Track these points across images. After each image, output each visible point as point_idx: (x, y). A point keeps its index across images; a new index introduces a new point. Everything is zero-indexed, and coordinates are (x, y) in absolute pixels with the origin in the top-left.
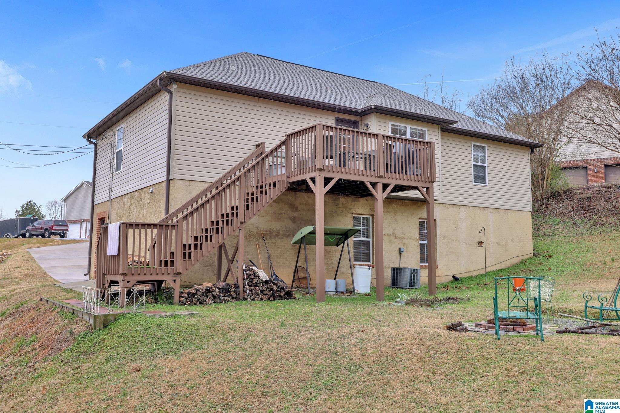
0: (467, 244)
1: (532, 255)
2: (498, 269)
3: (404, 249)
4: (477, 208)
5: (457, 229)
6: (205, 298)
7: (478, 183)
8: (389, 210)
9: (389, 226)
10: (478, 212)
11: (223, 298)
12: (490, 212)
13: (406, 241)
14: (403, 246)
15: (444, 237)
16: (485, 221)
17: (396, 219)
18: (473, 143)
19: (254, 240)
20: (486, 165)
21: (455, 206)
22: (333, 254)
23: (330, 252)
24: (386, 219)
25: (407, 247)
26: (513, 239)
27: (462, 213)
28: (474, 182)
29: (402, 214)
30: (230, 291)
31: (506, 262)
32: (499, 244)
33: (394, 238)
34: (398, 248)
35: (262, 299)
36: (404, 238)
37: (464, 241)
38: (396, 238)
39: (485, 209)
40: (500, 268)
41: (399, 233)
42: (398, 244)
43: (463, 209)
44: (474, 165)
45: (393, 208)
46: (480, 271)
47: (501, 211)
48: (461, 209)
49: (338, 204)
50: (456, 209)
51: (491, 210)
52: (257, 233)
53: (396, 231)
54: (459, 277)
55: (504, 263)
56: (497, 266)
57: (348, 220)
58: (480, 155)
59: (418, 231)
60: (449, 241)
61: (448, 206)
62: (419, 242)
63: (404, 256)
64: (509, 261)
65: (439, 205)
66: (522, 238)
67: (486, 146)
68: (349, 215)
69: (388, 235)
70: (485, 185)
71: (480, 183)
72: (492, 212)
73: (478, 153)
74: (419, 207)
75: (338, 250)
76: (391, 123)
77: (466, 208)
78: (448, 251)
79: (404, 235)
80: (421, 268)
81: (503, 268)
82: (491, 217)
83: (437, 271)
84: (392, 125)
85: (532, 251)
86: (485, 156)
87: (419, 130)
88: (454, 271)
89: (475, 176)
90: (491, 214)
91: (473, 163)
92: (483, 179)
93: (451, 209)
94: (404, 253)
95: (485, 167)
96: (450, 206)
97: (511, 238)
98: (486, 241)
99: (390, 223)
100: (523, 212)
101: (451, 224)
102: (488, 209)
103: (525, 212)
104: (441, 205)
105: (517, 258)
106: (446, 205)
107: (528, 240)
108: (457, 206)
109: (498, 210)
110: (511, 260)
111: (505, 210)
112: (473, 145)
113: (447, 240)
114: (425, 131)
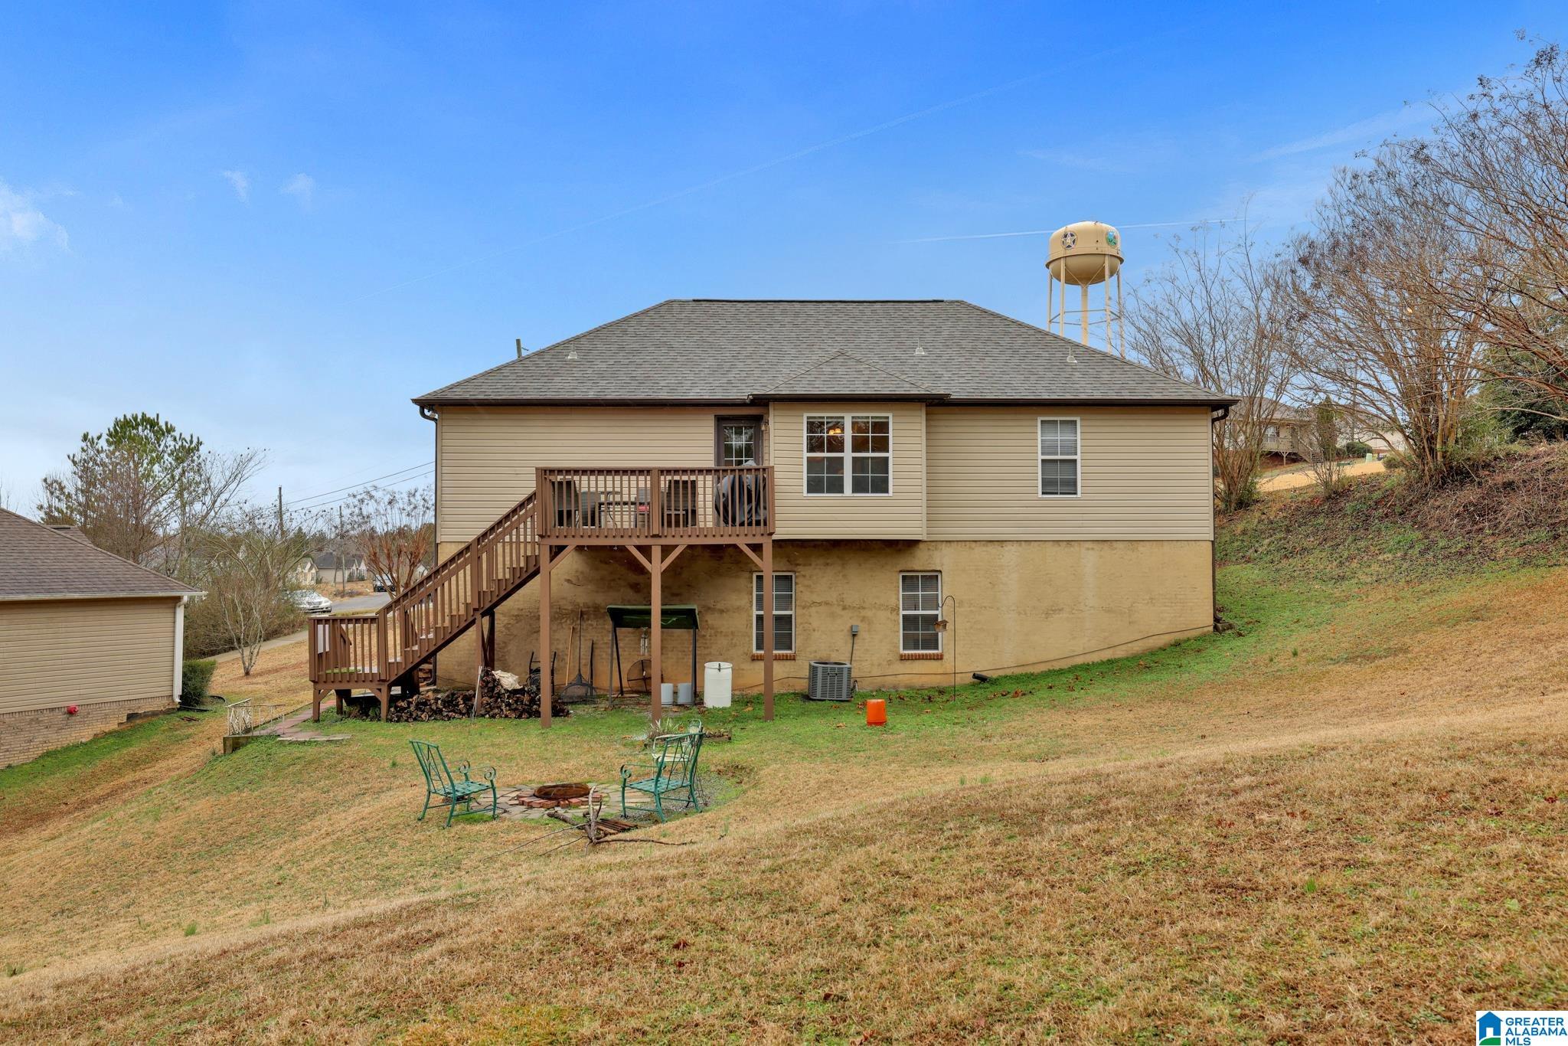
0: (1019, 613)
1: (1210, 628)
2: (1105, 660)
3: (862, 627)
4: (1051, 543)
5: (994, 585)
6: (419, 713)
7: (1057, 493)
8: (829, 561)
9: (830, 588)
10: (1054, 550)
11: (445, 714)
12: (1088, 549)
13: (869, 613)
14: (862, 621)
16: (1072, 567)
17: (844, 576)
18: (1040, 419)
19: (568, 622)
20: (1078, 457)
21: (989, 544)
22: (711, 639)
23: (705, 636)
24: (823, 577)
25: (869, 624)
26: (1151, 599)
27: (1010, 553)
28: (1043, 493)
29: (860, 565)
30: (457, 705)
31: (1129, 645)
32: (1109, 611)
33: (841, 608)
34: (848, 627)
35: (506, 716)
36: (864, 608)
37: (1013, 608)
38: (844, 608)
39: (1073, 543)
40: (1113, 657)
41: (852, 599)
42: (847, 620)
43: (1008, 547)
44: (1043, 460)
45: (838, 557)
46: (1054, 663)
47: (1121, 545)
48: (1006, 548)
49: (721, 558)
50: (991, 549)
51: (1089, 545)
52: (572, 611)
53: (844, 596)
54: (995, 676)
55: (1124, 647)
56: (1102, 652)
57: (742, 582)
58: (1061, 441)
59: (901, 593)
60: (972, 608)
61: (973, 544)
62: (902, 613)
63: (864, 639)
64: (1140, 643)
65: (948, 544)
66: (1181, 597)
67: (1078, 419)
68: (747, 575)
69: (827, 604)
70: (1075, 496)
71: (1061, 493)
72: (1093, 549)
73: (1060, 436)
74: (900, 550)
75: (721, 632)
76: (806, 415)
77: (1020, 545)
78: (971, 628)
79: (864, 602)
80: (903, 658)
81: (1120, 656)
82: (1090, 559)
83: (942, 665)
84: (808, 418)
85: (1211, 621)
86: (1076, 440)
87: (872, 418)
88: (984, 665)
89: (1045, 483)
90: (1090, 552)
91: (1041, 457)
92: (1070, 486)
93: (979, 551)
94: (862, 634)
95: (1075, 461)
96: (978, 543)
97: (1148, 598)
98: (1075, 605)
99: (831, 584)
100: (1186, 543)
101: (979, 577)
102: (1082, 543)
103: (1193, 543)
104: (954, 544)
105: (1162, 637)
106: (968, 543)
107: (1198, 599)
108: (996, 543)
109: (1109, 543)
110: (1145, 641)
111: (1130, 542)
112: (1044, 422)
113: (969, 607)
114: (887, 417)
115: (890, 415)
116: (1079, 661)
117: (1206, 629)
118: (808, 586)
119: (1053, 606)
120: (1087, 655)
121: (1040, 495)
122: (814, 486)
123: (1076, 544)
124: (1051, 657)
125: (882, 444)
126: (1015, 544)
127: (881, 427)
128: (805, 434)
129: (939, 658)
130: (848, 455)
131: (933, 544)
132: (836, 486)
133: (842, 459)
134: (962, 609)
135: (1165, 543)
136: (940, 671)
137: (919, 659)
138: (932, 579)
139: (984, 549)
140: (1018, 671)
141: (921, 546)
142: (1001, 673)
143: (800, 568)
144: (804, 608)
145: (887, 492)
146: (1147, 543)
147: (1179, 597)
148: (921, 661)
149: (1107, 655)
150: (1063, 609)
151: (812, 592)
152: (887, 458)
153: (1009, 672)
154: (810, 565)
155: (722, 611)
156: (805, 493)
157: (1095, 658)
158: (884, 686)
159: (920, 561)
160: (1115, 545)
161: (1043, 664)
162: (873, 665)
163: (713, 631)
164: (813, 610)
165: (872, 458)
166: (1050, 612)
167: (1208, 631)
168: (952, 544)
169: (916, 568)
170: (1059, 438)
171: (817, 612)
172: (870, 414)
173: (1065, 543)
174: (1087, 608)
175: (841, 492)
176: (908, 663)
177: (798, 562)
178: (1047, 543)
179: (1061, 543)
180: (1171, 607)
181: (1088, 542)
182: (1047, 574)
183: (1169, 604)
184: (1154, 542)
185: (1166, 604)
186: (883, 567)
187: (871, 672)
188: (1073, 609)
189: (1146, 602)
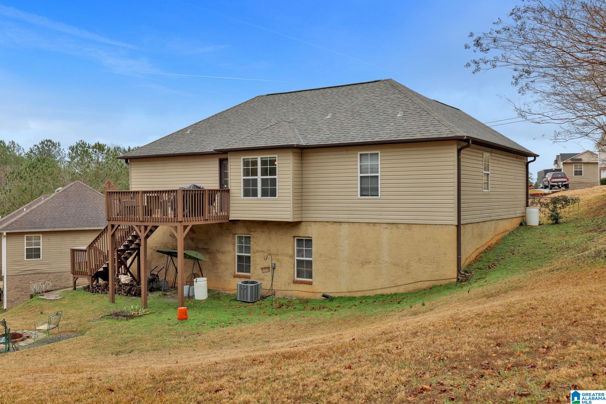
0: (349, 263)
1: (455, 280)
2: (393, 293)
3: (278, 264)
4: (365, 224)
5: (336, 246)
6: (99, 290)
7: (368, 195)
8: (264, 230)
9: (264, 244)
10: (365, 228)
12: (385, 228)
13: (280, 257)
14: (277, 261)
15: (321, 255)
16: (376, 238)
17: (270, 238)
18: (359, 153)
20: (379, 174)
21: (334, 223)
22: (219, 266)
23: (217, 264)
24: (261, 238)
25: (281, 263)
26: (419, 259)
27: (344, 229)
28: (361, 195)
29: (276, 233)
31: (407, 286)
32: (396, 265)
36: (278, 255)
37: (345, 259)
39: (376, 224)
40: (397, 292)
41: (273, 250)
43: (344, 226)
44: (361, 177)
45: (267, 228)
46: (366, 292)
47: (402, 226)
48: (342, 226)
49: (222, 227)
50: (335, 226)
51: (385, 226)
53: (270, 248)
54: (336, 296)
55: (403, 287)
56: (392, 288)
57: (230, 239)
58: (370, 165)
59: (296, 248)
60: (327, 259)
61: (327, 224)
62: (296, 258)
63: (278, 271)
64: (413, 285)
65: (315, 223)
66: (437, 259)
67: (379, 152)
68: (231, 235)
69: (263, 251)
70: (377, 197)
71: (371, 195)
72: (387, 228)
73: (368, 163)
74: (293, 226)
75: (222, 262)
76: (242, 158)
77: (349, 225)
78: (326, 269)
79: (278, 252)
80: (295, 282)
81: (401, 292)
82: (386, 234)
83: (312, 287)
84: (243, 159)
85: (455, 275)
86: (378, 165)
87: (270, 158)
88: (330, 291)
89: (362, 189)
90: (386, 230)
91: (359, 175)
92: (374, 191)
93: (330, 227)
94: (277, 268)
95: (377, 176)
96: (329, 223)
97: (417, 258)
98: (377, 260)
99: (264, 242)
100: (440, 226)
101: (329, 241)
102: (381, 224)
103: (444, 226)
104: (318, 223)
105: (425, 282)
106: (324, 222)
107: (447, 261)
108: (338, 223)
109: (396, 225)
110: (415, 284)
111: (408, 225)
112: (361, 155)
113: (325, 258)
114: (276, 157)
115: (276, 156)
116: (379, 292)
117: (452, 280)
118: (255, 242)
119: (365, 260)
121: (359, 196)
122: (247, 193)
123: (378, 225)
124: (365, 288)
125: (273, 172)
126: (347, 224)
127: (273, 162)
128: (242, 167)
129: (310, 283)
130: (259, 177)
131: (308, 223)
132: (255, 194)
133: (257, 179)
134: (321, 258)
135: (428, 226)
136: (311, 291)
137: (301, 283)
138: (309, 241)
139: (332, 226)
140: (348, 295)
141: (303, 224)
142: (340, 295)
143: (252, 233)
144: (253, 253)
145: (276, 196)
146: (418, 226)
148: (303, 285)
149: (394, 290)
150: (370, 262)
151: (257, 245)
152: (276, 179)
153: (343, 295)
154: (256, 232)
155: (222, 253)
156: (242, 197)
157: (388, 291)
158: (286, 296)
159: (304, 232)
160: (399, 226)
161: (360, 292)
162: (282, 284)
163: (219, 262)
164: (257, 254)
165: (270, 179)
166: (365, 263)
167: (453, 282)
168: (317, 223)
169: (301, 236)
170: (369, 163)
171: (259, 256)
172: (268, 156)
173: (372, 224)
174: (383, 262)
175: (257, 196)
176: (297, 284)
177: (252, 230)
178: (363, 224)
179: (370, 224)
180: (431, 265)
181: (385, 224)
182: (363, 241)
183: (430, 263)
184: (422, 225)
185: (428, 263)
186: (286, 234)
187: (281, 288)
188: (376, 262)
189: (416, 261)
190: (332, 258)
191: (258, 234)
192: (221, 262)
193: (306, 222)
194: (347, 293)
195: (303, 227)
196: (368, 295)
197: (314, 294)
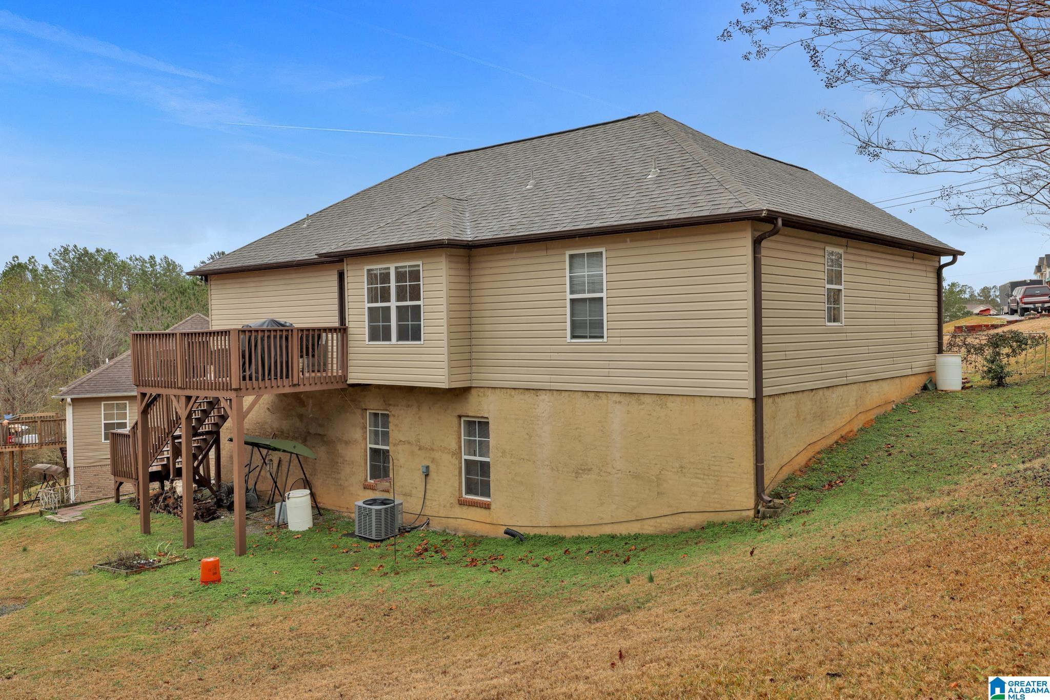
0: (552, 469)
1: (752, 513)
2: (632, 534)
3: (433, 468)
4: (580, 394)
5: (530, 437)
7: (584, 337)
8: (410, 403)
9: (411, 428)
10: (582, 402)
12: (615, 402)
13: (437, 455)
14: (432, 462)
15: (504, 452)
16: (600, 422)
17: (420, 418)
18: (569, 253)
20: (603, 295)
21: (527, 392)
22: (340, 466)
23: (338, 462)
24: (406, 417)
25: (436, 465)
26: (682, 467)
27: (544, 404)
28: (573, 337)
29: (430, 408)
31: (658, 520)
32: (636, 476)
33: (418, 448)
34: (422, 466)
36: (433, 450)
37: (547, 463)
38: (420, 449)
39: (601, 395)
40: (641, 532)
41: (425, 440)
42: (422, 461)
43: (544, 397)
44: (572, 301)
45: (415, 401)
46: (584, 529)
47: (648, 399)
48: (540, 398)
49: (345, 396)
50: (529, 398)
51: (616, 398)
52: (271, 433)
53: (420, 437)
54: (532, 534)
55: (652, 522)
56: (630, 524)
57: (358, 418)
58: (588, 276)
59: (463, 438)
60: (514, 460)
61: (513, 392)
62: (464, 457)
63: (433, 480)
64: (668, 519)
65: (493, 390)
66: (716, 468)
67: (603, 250)
68: (358, 412)
69: (409, 443)
70: (600, 340)
71: (591, 337)
72: (620, 402)
73: (584, 272)
74: (457, 395)
75: (346, 461)
76: (366, 268)
77: (553, 394)
78: (513, 479)
79: (433, 444)
80: (462, 503)
81: (648, 532)
82: (618, 415)
83: (490, 514)
84: (369, 271)
85: (752, 504)
86: (602, 275)
87: (409, 266)
88: (522, 522)
89: (574, 325)
90: (618, 406)
91: (569, 296)
92: (596, 329)
93: (518, 397)
94: (433, 474)
95: (601, 299)
96: (517, 391)
97: (677, 465)
98: (603, 466)
99: (411, 424)
100: (721, 400)
101: (518, 427)
102: (609, 395)
103: (730, 400)
104: (498, 391)
105: (693, 515)
106: (508, 390)
107: (735, 473)
108: (532, 391)
109: (636, 396)
110: (674, 517)
111: (658, 396)
112: (572, 256)
113: (511, 458)
114: (418, 266)
115: (420, 263)
116: (608, 530)
117: (744, 514)
118: (396, 425)
119: (582, 465)
120: (615, 526)
121: (569, 339)
122: (374, 336)
123: (604, 396)
124: (582, 521)
125: (416, 295)
126: (548, 393)
127: (415, 275)
128: (366, 286)
129: (487, 506)
130: (393, 304)
131: (482, 390)
132: (387, 337)
133: (389, 308)
134: (505, 459)
135: (697, 399)
136: (488, 521)
137: (472, 506)
138: (484, 425)
139: (522, 397)
140: (552, 532)
141: (474, 392)
142: (537, 531)
143: (391, 408)
144: (394, 446)
145: (420, 339)
146: (678, 399)
147: (713, 468)
148: (474, 508)
149: (634, 528)
150: (590, 470)
151: (399, 431)
152: (420, 306)
153: (543, 532)
154: (398, 406)
155: (346, 443)
156: (367, 342)
157: (622, 530)
158: (448, 528)
159: (475, 407)
160: (642, 398)
161: (574, 529)
162: (440, 505)
163: (341, 459)
164: (400, 447)
165: (411, 306)
166: (582, 470)
167: (748, 517)
168: (496, 390)
169: (470, 415)
170: (586, 273)
171: (403, 450)
172: (407, 264)
173: (593, 394)
174: (615, 471)
175: (390, 340)
176: (465, 508)
177: (391, 403)
178: (577, 393)
179: (589, 394)
180: (703, 479)
181: (616, 395)
182: (577, 428)
183: (702, 476)
184: (685, 398)
185: (698, 476)
186: (446, 410)
187: (438, 512)
188: (601, 470)
189: (675, 470)
190: (524, 459)
191: (400, 410)
192: (344, 460)
193: (478, 389)
194: (550, 529)
195: (473, 397)
196: (586, 535)
197: (493, 526)
